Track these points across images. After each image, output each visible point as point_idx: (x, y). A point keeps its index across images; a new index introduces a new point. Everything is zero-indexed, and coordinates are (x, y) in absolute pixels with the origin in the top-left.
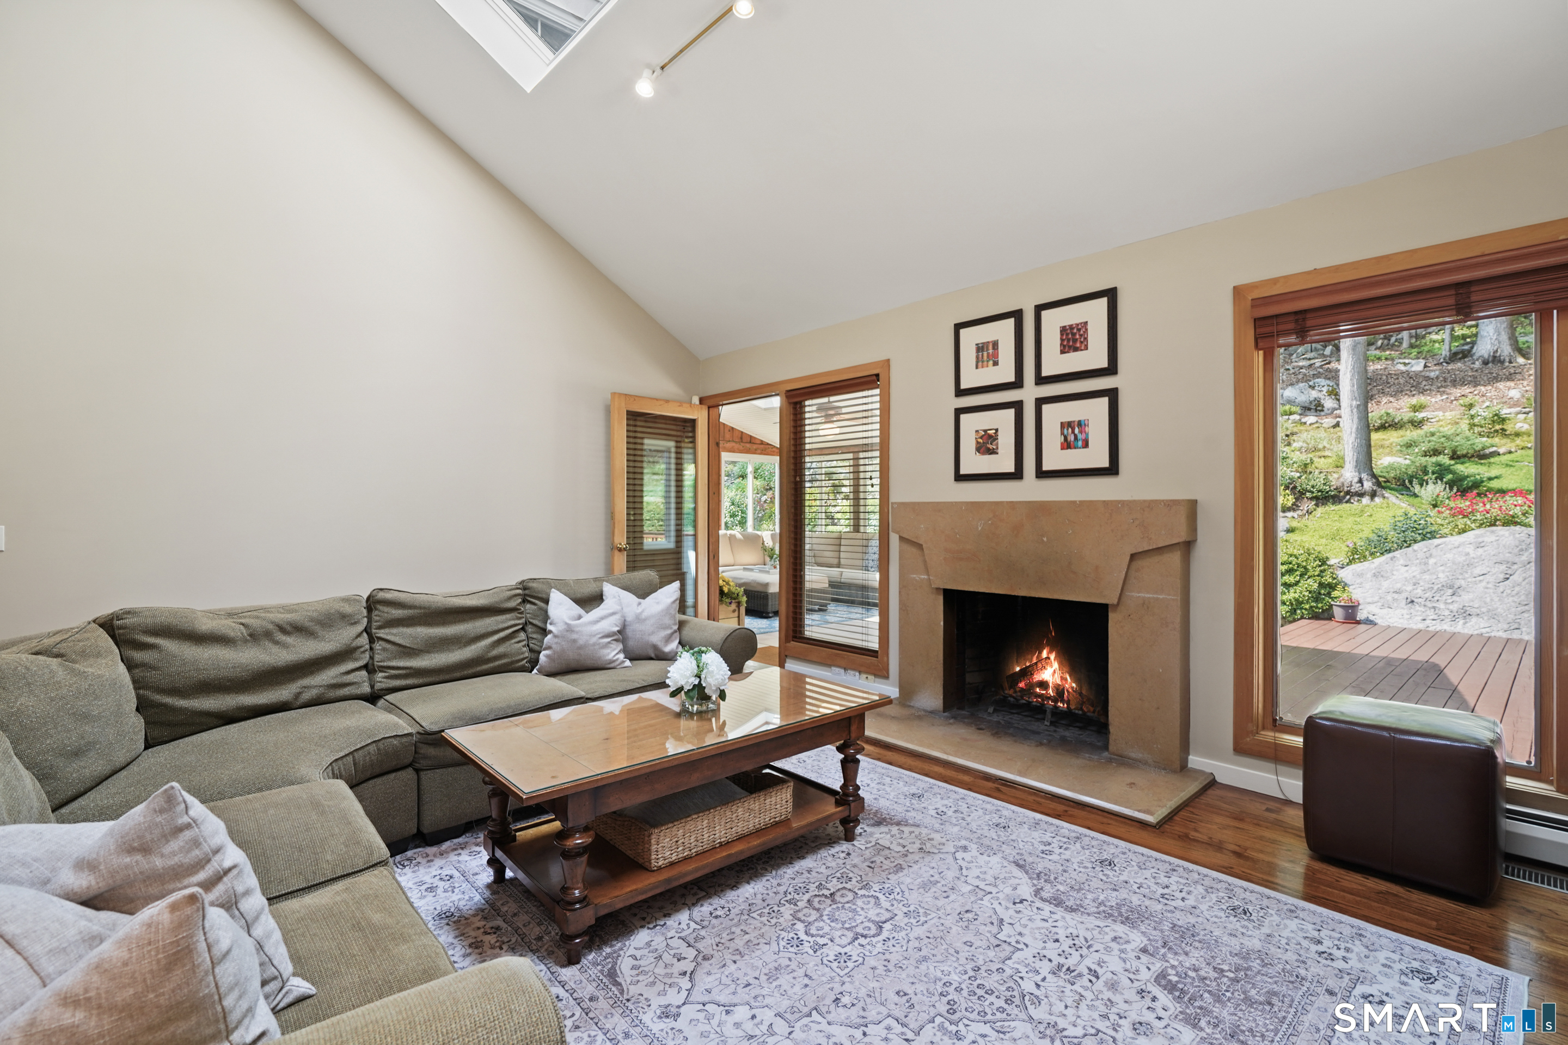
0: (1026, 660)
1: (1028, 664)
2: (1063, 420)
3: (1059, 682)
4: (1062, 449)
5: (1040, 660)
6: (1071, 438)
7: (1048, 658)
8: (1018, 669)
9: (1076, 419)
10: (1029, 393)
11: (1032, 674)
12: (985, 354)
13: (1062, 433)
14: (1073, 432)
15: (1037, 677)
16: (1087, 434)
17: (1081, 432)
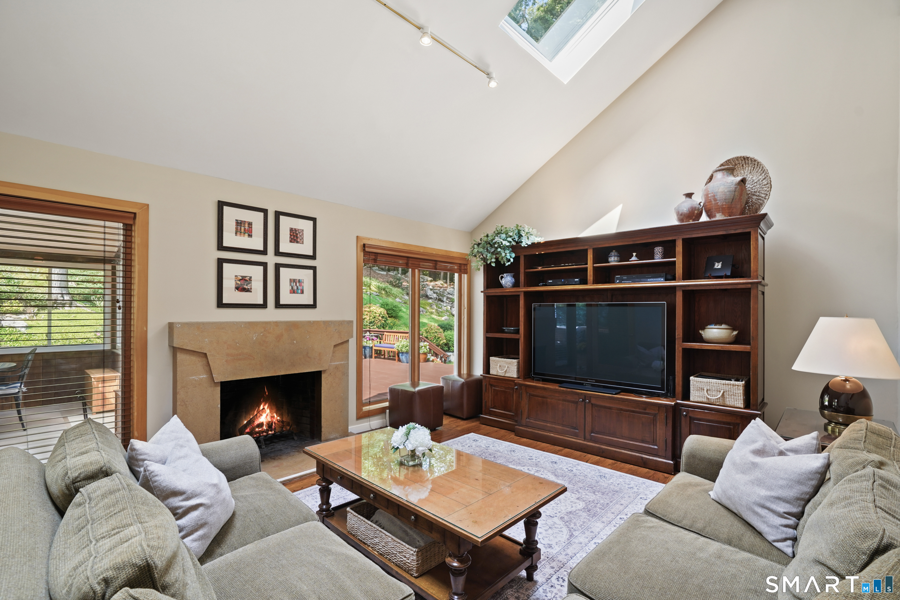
0: (250, 415)
1: (251, 417)
2: (291, 278)
3: (270, 420)
4: (291, 293)
5: (258, 412)
6: (295, 288)
7: (264, 409)
8: (245, 422)
9: (298, 278)
10: (271, 259)
11: (254, 422)
12: (243, 228)
13: (290, 285)
14: (296, 285)
15: (256, 423)
16: (303, 287)
17: (300, 285)
